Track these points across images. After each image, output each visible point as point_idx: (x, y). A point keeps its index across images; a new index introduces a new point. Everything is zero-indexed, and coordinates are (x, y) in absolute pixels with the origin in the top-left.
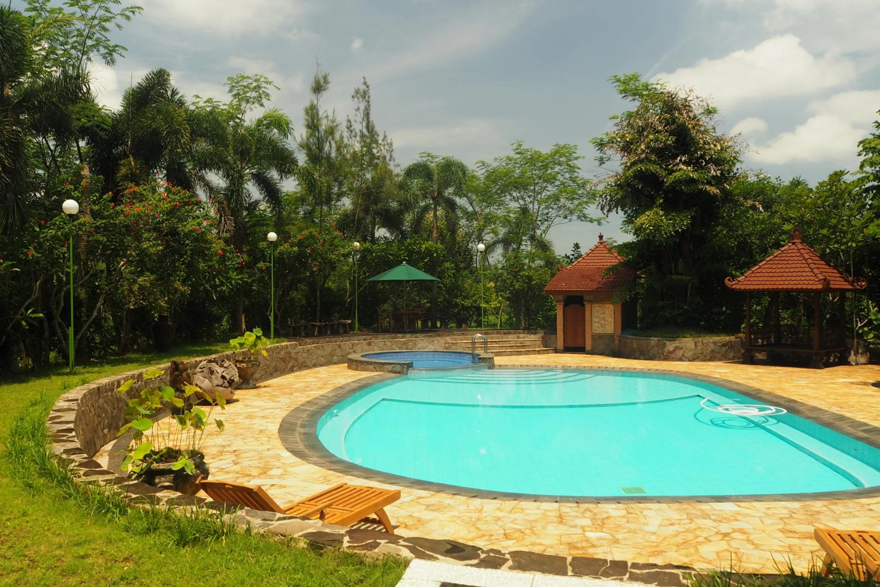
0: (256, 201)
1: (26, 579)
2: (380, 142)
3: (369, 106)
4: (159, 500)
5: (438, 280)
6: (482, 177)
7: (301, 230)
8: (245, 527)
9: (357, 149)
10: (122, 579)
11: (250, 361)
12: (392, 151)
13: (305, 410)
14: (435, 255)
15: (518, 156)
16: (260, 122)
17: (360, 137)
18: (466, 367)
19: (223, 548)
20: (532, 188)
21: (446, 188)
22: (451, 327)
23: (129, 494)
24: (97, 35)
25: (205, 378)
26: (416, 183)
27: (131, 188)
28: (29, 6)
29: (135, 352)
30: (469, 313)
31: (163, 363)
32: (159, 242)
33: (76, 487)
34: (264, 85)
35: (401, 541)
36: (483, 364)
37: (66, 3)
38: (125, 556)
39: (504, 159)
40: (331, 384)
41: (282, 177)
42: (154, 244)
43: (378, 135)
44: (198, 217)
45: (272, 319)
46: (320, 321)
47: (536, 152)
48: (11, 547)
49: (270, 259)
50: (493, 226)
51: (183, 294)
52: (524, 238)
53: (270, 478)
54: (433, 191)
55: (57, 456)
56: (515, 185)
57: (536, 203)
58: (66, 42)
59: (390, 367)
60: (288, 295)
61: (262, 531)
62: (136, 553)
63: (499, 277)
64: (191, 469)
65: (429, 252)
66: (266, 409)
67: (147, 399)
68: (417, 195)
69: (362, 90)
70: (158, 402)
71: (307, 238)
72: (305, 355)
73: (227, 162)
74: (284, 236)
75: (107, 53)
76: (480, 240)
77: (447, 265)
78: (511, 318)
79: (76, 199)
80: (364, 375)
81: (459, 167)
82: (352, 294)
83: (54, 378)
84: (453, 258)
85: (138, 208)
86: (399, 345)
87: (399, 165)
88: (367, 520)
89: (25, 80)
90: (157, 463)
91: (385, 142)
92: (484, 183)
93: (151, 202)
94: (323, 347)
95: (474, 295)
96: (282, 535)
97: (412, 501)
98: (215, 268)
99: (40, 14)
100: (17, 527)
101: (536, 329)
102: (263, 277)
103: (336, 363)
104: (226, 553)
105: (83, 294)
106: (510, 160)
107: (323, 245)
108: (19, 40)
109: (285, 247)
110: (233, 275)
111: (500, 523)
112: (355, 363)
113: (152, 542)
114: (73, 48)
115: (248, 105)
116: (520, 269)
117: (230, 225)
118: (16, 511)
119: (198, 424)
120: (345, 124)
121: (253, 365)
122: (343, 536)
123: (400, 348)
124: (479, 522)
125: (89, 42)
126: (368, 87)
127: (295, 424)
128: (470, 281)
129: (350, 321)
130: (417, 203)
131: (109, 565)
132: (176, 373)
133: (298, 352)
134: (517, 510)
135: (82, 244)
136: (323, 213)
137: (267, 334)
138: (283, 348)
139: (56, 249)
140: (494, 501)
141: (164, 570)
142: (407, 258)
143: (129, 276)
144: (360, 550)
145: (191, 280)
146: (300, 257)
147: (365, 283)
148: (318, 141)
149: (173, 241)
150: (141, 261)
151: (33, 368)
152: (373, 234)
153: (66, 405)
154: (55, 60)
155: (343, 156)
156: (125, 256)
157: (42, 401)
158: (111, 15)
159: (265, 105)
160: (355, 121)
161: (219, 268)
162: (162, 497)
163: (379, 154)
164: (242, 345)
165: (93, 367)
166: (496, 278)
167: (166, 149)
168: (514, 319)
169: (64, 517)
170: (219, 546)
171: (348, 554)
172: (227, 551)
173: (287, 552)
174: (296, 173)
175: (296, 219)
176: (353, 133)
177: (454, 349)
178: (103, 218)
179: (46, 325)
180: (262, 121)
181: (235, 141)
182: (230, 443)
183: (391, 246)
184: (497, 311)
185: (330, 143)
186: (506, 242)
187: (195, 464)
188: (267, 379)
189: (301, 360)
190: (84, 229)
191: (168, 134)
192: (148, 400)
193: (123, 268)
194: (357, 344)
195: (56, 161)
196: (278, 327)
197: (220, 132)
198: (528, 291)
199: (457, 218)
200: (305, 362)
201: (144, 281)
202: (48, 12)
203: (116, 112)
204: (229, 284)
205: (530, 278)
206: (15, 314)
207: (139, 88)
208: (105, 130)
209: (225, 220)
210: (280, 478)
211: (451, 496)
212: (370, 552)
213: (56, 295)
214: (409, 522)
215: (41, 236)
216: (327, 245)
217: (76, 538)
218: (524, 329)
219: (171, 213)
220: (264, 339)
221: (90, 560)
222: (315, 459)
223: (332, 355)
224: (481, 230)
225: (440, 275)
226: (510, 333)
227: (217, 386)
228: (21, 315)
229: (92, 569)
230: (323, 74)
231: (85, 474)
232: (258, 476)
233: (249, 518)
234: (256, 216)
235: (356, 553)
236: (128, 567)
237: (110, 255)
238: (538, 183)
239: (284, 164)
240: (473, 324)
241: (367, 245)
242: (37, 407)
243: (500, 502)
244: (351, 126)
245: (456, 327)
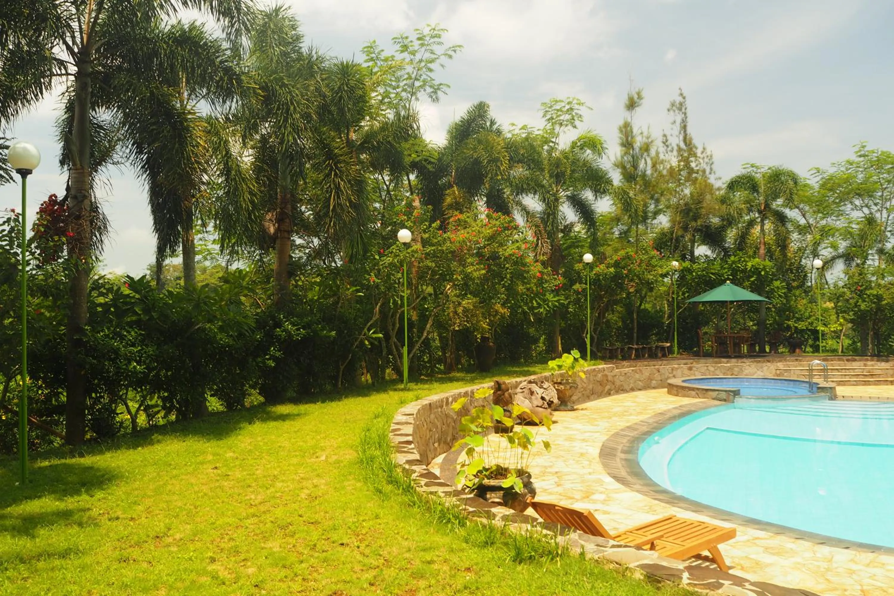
0: (571, 223)
1: (382, 577)
2: (699, 154)
3: (686, 118)
4: (494, 516)
5: (767, 300)
6: (816, 186)
7: (616, 251)
8: (579, 550)
9: (674, 165)
10: (466, 588)
11: (568, 383)
12: (712, 163)
13: (626, 436)
14: (763, 273)
15: (862, 159)
16: (574, 145)
17: (677, 151)
18: (803, 397)
19: (558, 569)
20: (880, 194)
21: (774, 199)
22: (782, 353)
23: (467, 507)
24: (424, 77)
25: (526, 398)
26: (739, 196)
27: (456, 216)
28: (367, 58)
29: (459, 371)
30: (804, 337)
31: (486, 382)
32: (482, 266)
33: (420, 497)
34: (577, 107)
35: (747, 584)
36: (823, 394)
37: (397, 51)
38: (467, 566)
39: (843, 164)
40: (651, 409)
41: (596, 198)
42: (477, 268)
43: (696, 148)
44: (517, 241)
45: (588, 341)
46: (637, 344)
47: (883, 153)
48: (368, 546)
49: (586, 281)
50: (831, 239)
51: (503, 316)
52: (870, 252)
53: (593, 503)
54: (760, 204)
55: (401, 465)
56: (858, 192)
57: (885, 211)
58: (398, 86)
59: (714, 394)
60: (604, 317)
61: (596, 557)
62: (477, 564)
63: (841, 296)
64: (519, 488)
65: (756, 271)
66: (585, 432)
67: (478, 417)
68: (741, 209)
69: (678, 102)
70: (489, 420)
71: (623, 259)
72: (622, 378)
73: (543, 186)
74: (600, 258)
75: (433, 92)
76: (816, 255)
77: (777, 283)
78: (854, 343)
79: (409, 229)
80: (686, 401)
81: (790, 176)
82: (671, 316)
83: (391, 393)
84: (783, 276)
85: (462, 235)
86: (723, 371)
87: (720, 178)
88: (698, 557)
89: (365, 124)
90: (488, 479)
91: (704, 155)
92: (819, 192)
93: (474, 229)
94: (640, 370)
95: (810, 316)
96: (617, 563)
97: (748, 541)
98: (533, 290)
99: (376, 63)
100: (372, 528)
101: (888, 356)
102: (579, 300)
103: (654, 388)
104: (561, 575)
105: (415, 317)
106: (851, 164)
107: (639, 265)
108: (361, 89)
109: (601, 268)
110: (550, 297)
111: (854, 576)
112: (675, 389)
113: (490, 556)
114: (404, 90)
115: (562, 128)
116: (867, 286)
117: (547, 248)
118: (370, 512)
119: (525, 443)
120: (661, 139)
121: (571, 387)
122: (682, 571)
123: (724, 374)
124: (830, 573)
125: (417, 84)
126: (684, 98)
127: (615, 449)
128: (805, 301)
129: (669, 344)
130: (742, 217)
131: (453, 572)
132: (499, 392)
133: (615, 376)
134: (876, 564)
135: (414, 270)
136: (639, 233)
137: (584, 356)
138: (600, 371)
139: (393, 275)
140: (846, 551)
141: (503, 584)
142: (731, 277)
143: (455, 299)
144: (701, 589)
145: (510, 302)
146: (617, 278)
147: (684, 304)
148: (633, 158)
149: (494, 265)
150: (466, 284)
151: (373, 383)
152: (692, 253)
153: (404, 419)
154: (390, 103)
155: (659, 172)
156: (450, 280)
157: (383, 414)
158: (436, 56)
159: (578, 126)
160: (671, 135)
161: (537, 290)
162: (498, 513)
163: (698, 168)
164: (560, 367)
165: (424, 384)
166: (837, 297)
167: (486, 177)
168: (859, 344)
169: (411, 523)
170: (554, 567)
171: (689, 591)
172: (562, 573)
173: (622, 581)
174: (611, 193)
175: (612, 240)
176: (670, 148)
177: (786, 376)
178: (433, 245)
179: (384, 344)
180: (576, 143)
181: (551, 165)
182: (551, 464)
183: (713, 264)
184: (837, 335)
185: (645, 160)
186: (848, 257)
187: (523, 483)
188: (584, 401)
189: (618, 383)
190: (416, 256)
191: (489, 162)
192: (480, 419)
193: (449, 292)
194: (677, 369)
195: (390, 194)
196: (594, 350)
197: (536, 157)
198: (876, 313)
199: (788, 232)
200: (622, 385)
201: (468, 303)
202: (383, 60)
203: (441, 146)
204: (546, 306)
205: (879, 298)
206: (360, 334)
207: (462, 121)
208: (433, 163)
209: (542, 243)
210: (603, 504)
211: (793, 540)
212: (712, 592)
213: (392, 316)
214: (746, 564)
215: (381, 263)
216: (644, 266)
217: (422, 544)
218: (872, 356)
219: (492, 238)
220: (581, 361)
221: (436, 566)
222: (638, 487)
223: (650, 379)
224: (816, 244)
225: (769, 295)
226: (855, 360)
227: (537, 406)
228: (364, 335)
229: (438, 575)
230: (637, 90)
231: (427, 485)
232: (581, 499)
233: (583, 543)
234: (571, 238)
235: (697, 592)
236: (469, 577)
237: (438, 280)
238: (886, 188)
239: (599, 185)
240: (807, 350)
241: (687, 264)
242: (379, 419)
243: (854, 552)
244: (667, 141)
245: (789, 351)
